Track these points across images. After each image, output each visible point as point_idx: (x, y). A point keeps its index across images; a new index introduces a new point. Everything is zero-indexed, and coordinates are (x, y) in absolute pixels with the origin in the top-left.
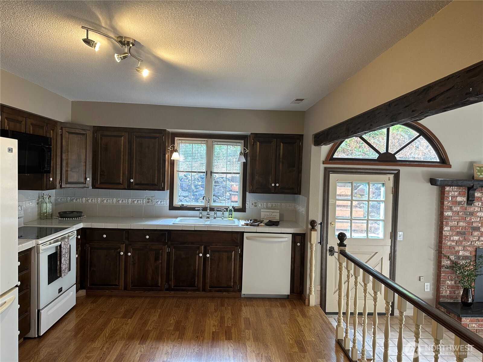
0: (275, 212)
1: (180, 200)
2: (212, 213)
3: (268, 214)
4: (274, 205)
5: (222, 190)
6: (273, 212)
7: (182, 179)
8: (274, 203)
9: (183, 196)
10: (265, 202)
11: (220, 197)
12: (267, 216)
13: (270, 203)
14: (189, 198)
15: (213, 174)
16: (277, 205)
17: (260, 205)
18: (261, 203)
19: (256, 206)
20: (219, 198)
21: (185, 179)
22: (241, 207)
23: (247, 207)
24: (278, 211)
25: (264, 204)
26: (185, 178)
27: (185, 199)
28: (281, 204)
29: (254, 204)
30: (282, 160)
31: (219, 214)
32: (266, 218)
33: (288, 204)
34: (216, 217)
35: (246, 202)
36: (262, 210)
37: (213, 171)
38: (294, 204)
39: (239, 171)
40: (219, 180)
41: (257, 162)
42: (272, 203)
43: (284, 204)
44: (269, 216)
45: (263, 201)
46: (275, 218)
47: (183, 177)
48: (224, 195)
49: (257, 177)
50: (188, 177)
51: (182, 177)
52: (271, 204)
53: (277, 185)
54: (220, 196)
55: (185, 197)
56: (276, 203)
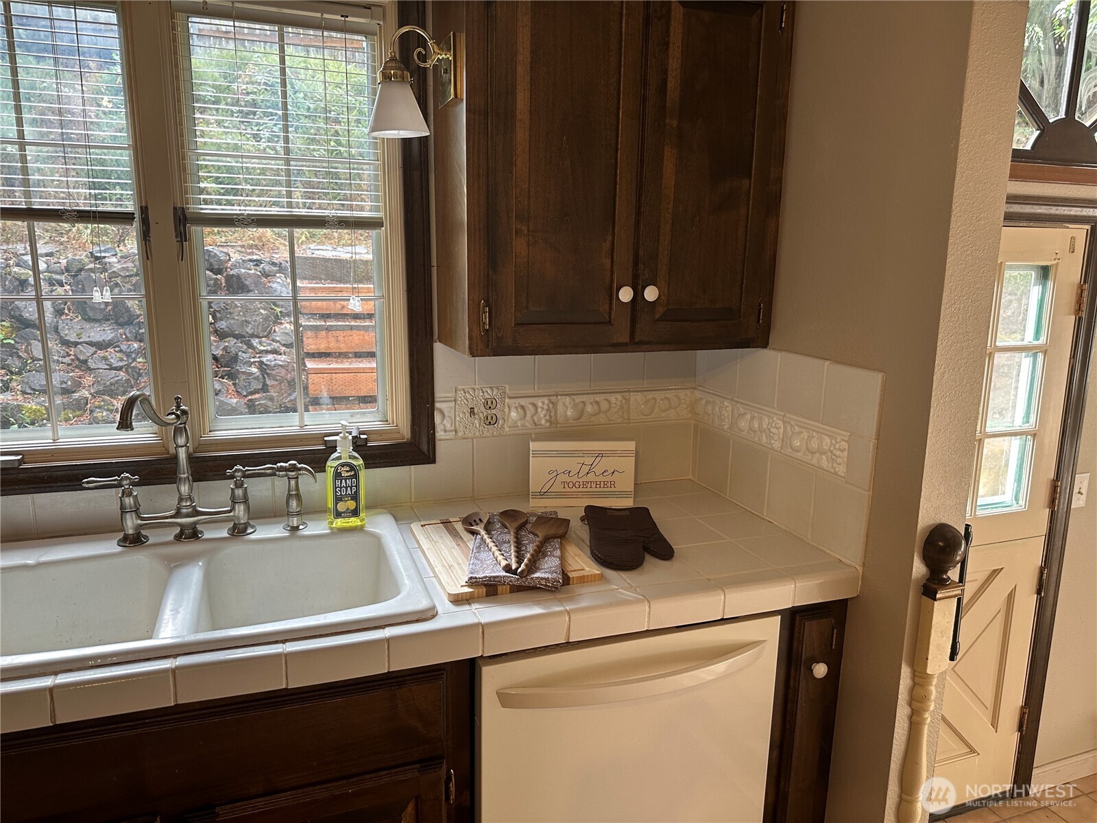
0: (613, 453)
1: (78, 359)
2: (216, 494)
3: (572, 464)
4: (589, 409)
5: (262, 311)
6: (601, 455)
7: (80, 270)
8: (592, 398)
9: (91, 344)
10: (542, 392)
11: (255, 342)
12: (565, 478)
13: (568, 399)
14: (121, 351)
15: (194, 230)
16: (604, 406)
17: (513, 414)
18: (523, 402)
19: (491, 421)
20: (250, 346)
21: (91, 270)
22: (406, 432)
23: (440, 434)
24: (631, 445)
25: (534, 405)
26: (92, 266)
27: (101, 353)
28: (628, 400)
29: (481, 410)
30: (675, 123)
31: (264, 489)
32: (558, 487)
33: (659, 395)
34: (246, 525)
35: (437, 405)
36: (534, 446)
37: (192, 208)
38: (688, 392)
39: (377, 209)
40: (243, 271)
41: (522, 135)
42: (578, 399)
43: (639, 397)
44: (575, 479)
45: (530, 392)
46: (613, 484)
47: (86, 260)
48: (270, 333)
49: (519, 246)
50: (107, 260)
51: (80, 261)
52: (575, 405)
53: (651, 294)
54: (253, 336)
55: (100, 346)
56: (599, 398)
